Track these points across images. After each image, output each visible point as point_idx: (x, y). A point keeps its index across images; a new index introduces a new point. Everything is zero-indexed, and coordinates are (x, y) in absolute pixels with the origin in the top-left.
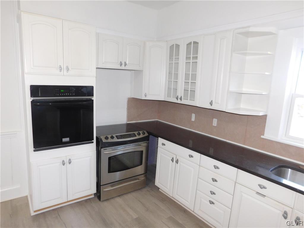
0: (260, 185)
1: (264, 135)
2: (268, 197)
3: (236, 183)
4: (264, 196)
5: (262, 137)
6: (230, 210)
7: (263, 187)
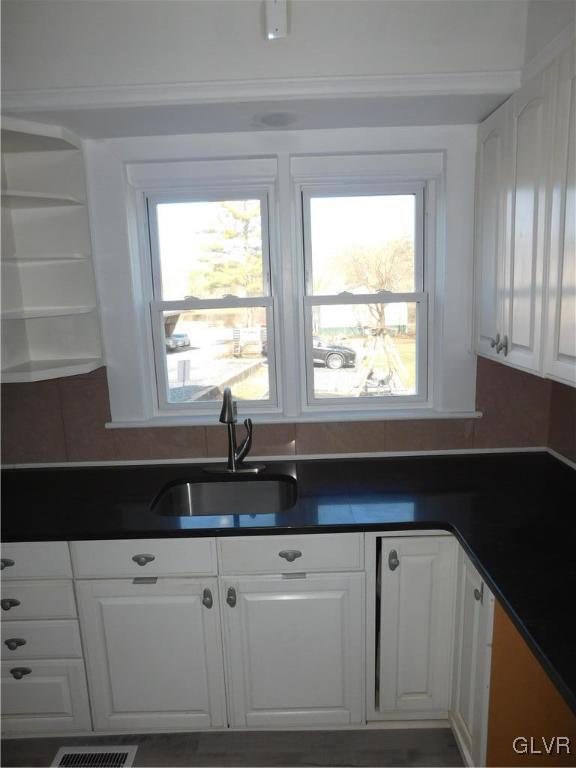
0: (137, 559)
1: (110, 420)
2: (162, 578)
3: (77, 582)
4: (153, 580)
5: (108, 426)
6: (82, 660)
7: (146, 558)
